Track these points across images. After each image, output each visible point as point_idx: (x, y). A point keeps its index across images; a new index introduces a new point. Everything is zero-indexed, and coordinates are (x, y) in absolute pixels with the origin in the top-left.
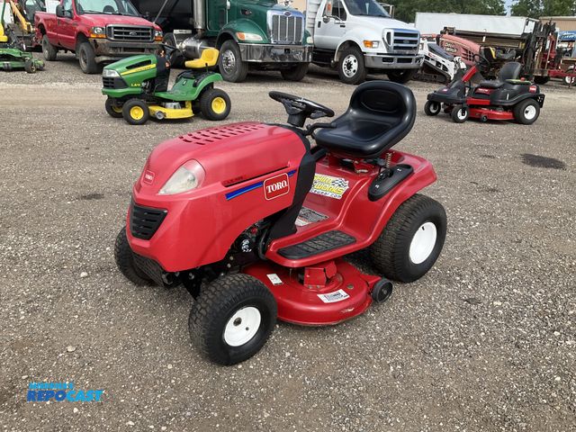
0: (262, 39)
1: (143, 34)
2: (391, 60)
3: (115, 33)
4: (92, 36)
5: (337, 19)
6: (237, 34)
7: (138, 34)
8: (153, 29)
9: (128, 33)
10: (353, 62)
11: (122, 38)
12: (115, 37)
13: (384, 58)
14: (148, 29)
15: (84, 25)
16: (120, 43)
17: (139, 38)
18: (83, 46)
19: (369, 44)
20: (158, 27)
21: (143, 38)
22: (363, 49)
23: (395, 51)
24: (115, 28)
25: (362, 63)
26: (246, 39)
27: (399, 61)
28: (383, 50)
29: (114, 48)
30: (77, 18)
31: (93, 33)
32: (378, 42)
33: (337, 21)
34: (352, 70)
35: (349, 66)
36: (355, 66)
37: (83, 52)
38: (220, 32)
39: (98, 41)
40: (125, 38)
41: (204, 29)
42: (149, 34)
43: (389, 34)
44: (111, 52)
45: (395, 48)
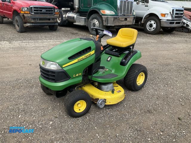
0: (114, 14)
1: (49, 11)
2: (173, 23)
3: (35, 10)
4: (22, 12)
5: (144, 3)
6: (101, 11)
7: (47, 11)
8: (54, 8)
9: (41, 11)
10: (153, 24)
11: (38, 13)
12: (35, 13)
13: (170, 22)
14: (52, 8)
15: (17, 6)
16: (38, 16)
17: (47, 13)
18: (17, 18)
19: (164, 15)
20: (56, 7)
21: (49, 13)
22: (160, 17)
23: (175, 19)
24: (34, 8)
25: (159, 24)
26: (106, 13)
27: (177, 23)
28: (170, 18)
29: (34, 19)
30: (13, 3)
31: (22, 11)
32: (167, 14)
33: (144, 4)
34: (153, 28)
35: (151, 26)
36: (154, 26)
37: (17, 21)
38: (90, 10)
39: (25, 15)
40: (40, 13)
41: (79, 8)
42: (52, 11)
43: (173, 10)
44: (33, 21)
45: (176, 17)
